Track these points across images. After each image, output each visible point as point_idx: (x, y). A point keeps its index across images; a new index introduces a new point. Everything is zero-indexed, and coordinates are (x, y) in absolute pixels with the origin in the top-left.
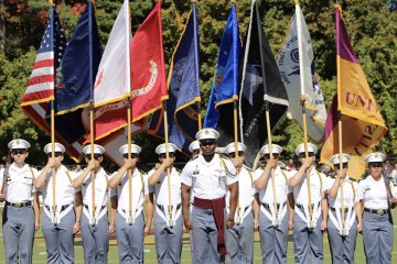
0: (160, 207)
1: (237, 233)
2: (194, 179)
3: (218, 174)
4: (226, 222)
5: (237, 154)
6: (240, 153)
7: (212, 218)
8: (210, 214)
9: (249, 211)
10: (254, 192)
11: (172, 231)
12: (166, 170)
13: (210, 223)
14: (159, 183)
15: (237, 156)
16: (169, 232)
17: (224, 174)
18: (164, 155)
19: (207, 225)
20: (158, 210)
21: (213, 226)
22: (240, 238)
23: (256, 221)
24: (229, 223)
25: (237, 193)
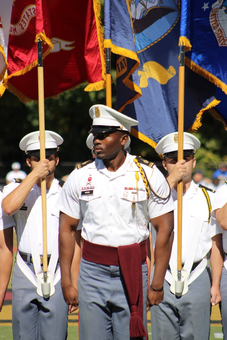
0: (24, 256)
1: (176, 312)
2: (83, 205)
3: (131, 197)
4: (147, 294)
5: (180, 155)
6: (188, 154)
7: (117, 284)
8: (113, 275)
9: (201, 269)
10: (213, 231)
11: (47, 305)
12: (39, 184)
13: (114, 293)
14: (25, 208)
15: (181, 160)
16: (40, 307)
17: (143, 196)
18: (35, 155)
19: (108, 298)
20: (20, 263)
21: (121, 300)
22: (181, 323)
23: (214, 290)
24: (153, 295)
25: (170, 234)
